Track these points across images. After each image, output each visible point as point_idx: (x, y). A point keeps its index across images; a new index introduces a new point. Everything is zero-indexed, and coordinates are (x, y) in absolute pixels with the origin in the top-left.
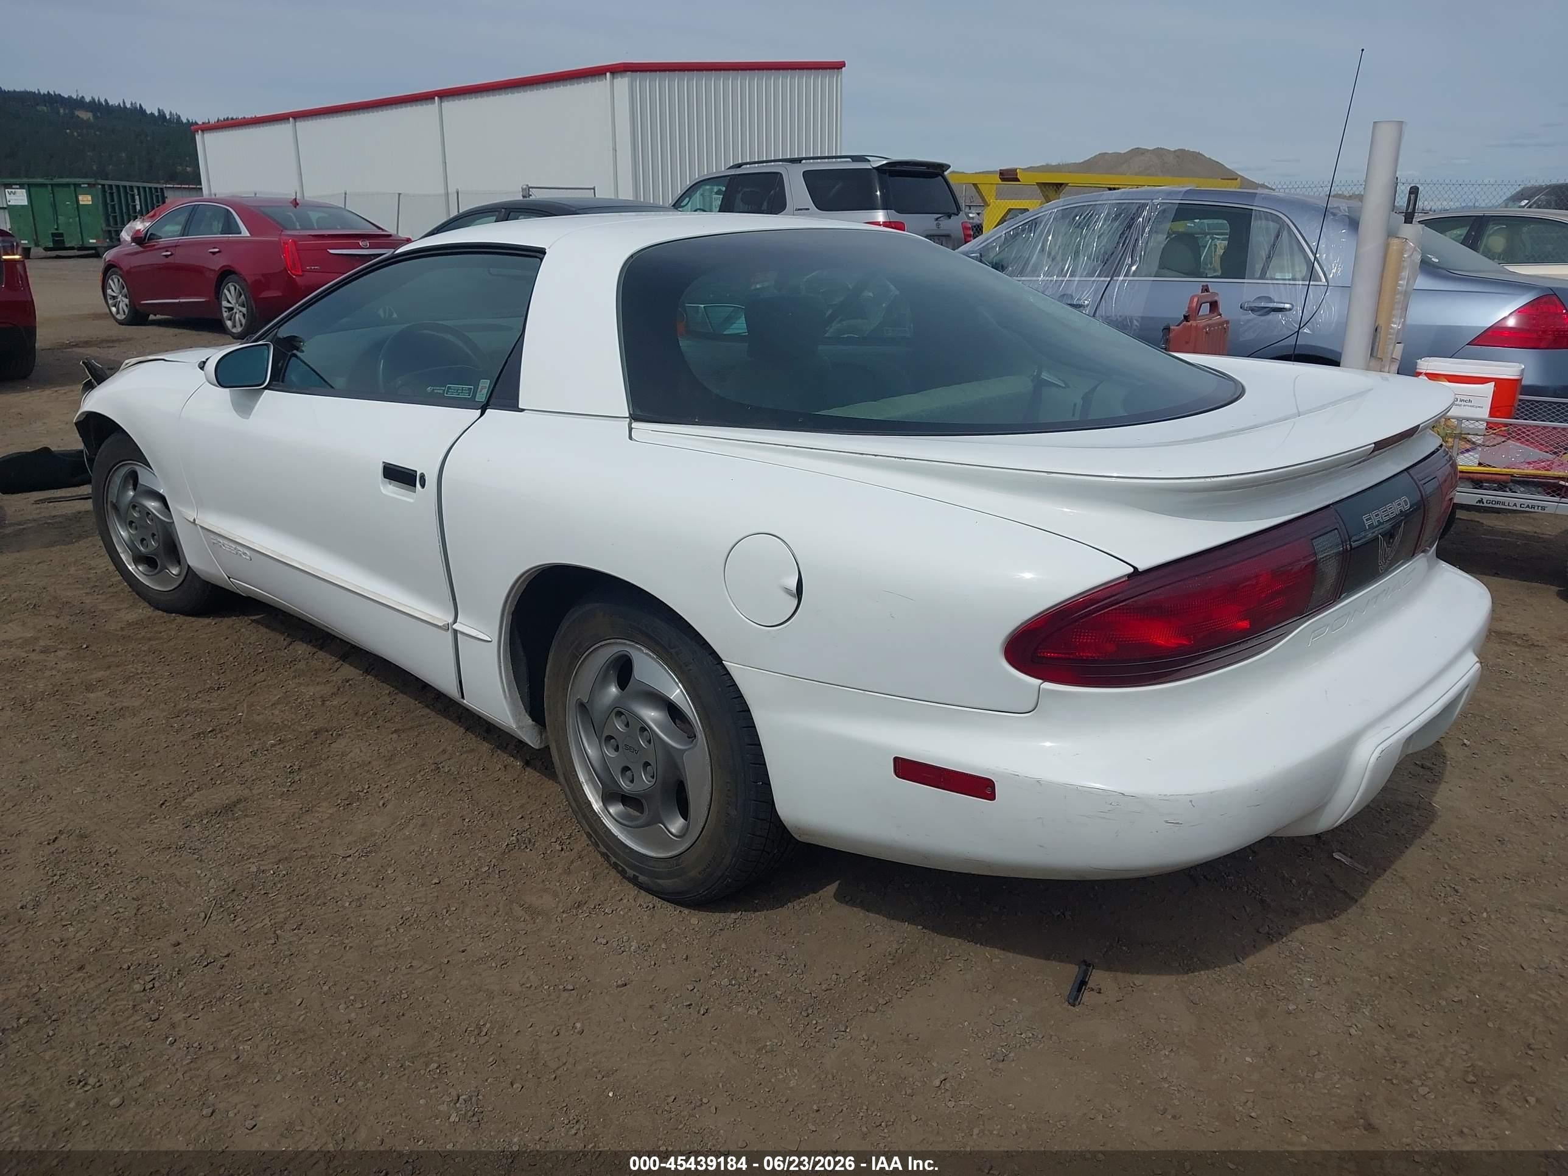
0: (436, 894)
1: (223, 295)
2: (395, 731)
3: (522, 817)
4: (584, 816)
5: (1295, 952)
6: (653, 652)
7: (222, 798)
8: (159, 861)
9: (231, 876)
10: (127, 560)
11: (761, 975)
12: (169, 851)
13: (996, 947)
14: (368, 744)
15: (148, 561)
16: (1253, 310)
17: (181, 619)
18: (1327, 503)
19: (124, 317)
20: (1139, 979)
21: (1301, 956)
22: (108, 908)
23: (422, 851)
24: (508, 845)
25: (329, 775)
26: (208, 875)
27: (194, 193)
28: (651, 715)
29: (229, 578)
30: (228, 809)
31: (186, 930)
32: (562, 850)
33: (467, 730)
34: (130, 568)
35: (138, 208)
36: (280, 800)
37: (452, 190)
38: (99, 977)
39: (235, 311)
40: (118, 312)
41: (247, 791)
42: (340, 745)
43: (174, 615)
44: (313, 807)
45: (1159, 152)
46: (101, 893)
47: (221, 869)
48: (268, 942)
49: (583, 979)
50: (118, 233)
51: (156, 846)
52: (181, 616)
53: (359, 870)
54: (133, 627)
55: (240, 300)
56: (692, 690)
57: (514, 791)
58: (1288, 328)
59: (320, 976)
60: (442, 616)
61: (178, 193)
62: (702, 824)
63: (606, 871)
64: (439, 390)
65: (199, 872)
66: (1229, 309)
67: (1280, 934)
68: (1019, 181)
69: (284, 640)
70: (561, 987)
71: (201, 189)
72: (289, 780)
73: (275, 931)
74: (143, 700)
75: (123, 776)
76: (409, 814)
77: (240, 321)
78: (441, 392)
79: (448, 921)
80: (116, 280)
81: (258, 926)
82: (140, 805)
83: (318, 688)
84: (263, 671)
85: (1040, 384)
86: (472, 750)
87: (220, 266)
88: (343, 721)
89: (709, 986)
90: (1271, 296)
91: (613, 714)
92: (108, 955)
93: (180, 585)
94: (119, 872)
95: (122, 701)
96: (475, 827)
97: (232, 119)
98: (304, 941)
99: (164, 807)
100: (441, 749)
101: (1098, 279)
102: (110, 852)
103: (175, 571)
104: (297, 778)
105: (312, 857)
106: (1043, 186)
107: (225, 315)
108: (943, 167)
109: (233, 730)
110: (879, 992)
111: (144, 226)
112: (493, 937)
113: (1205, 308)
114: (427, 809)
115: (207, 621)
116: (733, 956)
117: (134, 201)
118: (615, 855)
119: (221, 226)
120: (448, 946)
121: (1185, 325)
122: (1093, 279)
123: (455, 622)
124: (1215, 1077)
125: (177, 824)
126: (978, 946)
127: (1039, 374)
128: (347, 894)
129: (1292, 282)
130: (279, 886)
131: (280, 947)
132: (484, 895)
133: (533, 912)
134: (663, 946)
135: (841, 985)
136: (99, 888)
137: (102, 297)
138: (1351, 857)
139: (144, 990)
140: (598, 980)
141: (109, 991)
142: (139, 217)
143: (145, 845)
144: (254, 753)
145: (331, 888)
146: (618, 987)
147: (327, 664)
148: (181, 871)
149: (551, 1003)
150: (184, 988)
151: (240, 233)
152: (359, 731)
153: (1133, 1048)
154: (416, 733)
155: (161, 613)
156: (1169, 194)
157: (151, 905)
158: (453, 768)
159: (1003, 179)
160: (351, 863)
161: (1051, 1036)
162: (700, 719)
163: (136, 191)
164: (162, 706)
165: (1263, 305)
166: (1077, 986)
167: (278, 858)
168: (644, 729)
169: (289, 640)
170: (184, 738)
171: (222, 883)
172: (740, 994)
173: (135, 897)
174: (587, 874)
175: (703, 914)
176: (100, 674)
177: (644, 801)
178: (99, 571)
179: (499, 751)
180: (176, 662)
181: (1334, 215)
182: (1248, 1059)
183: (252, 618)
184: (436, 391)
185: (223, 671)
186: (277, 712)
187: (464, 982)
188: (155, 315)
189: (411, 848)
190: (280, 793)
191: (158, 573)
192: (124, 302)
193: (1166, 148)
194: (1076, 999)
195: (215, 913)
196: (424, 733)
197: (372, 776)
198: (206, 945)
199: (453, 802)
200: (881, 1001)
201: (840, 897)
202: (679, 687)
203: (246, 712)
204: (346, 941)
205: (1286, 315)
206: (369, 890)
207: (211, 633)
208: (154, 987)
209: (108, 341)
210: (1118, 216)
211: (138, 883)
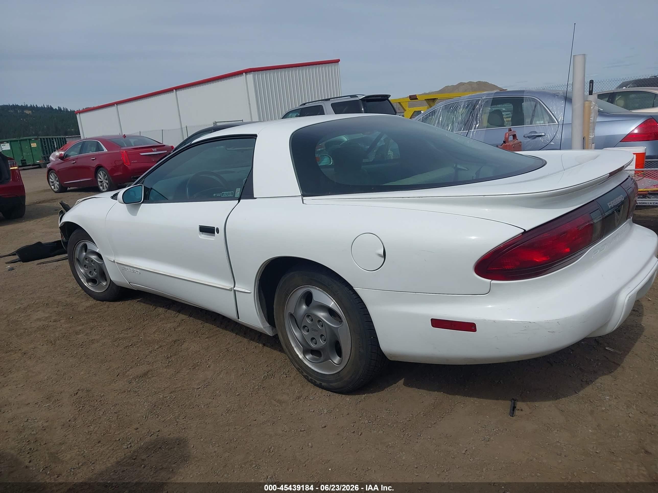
0: (238, 399)
1: (98, 177)
2: (207, 338)
3: (267, 366)
4: (296, 361)
5: (599, 387)
6: (321, 289)
7: (142, 371)
8: (122, 397)
9: (153, 400)
10: (84, 281)
11: (381, 418)
12: (125, 393)
13: (475, 397)
14: (197, 344)
15: (93, 281)
16: (529, 137)
17: (108, 303)
18: (593, 199)
19: (57, 190)
20: (537, 404)
21: (602, 389)
22: (105, 417)
23: (229, 383)
24: (264, 377)
25: (184, 357)
26: (143, 401)
27: (77, 138)
28: (322, 315)
29: (129, 283)
30: (146, 374)
31: (139, 423)
32: (287, 377)
33: (236, 334)
34: (85, 285)
35: (56, 146)
36: (165, 369)
37: (184, 126)
38: (108, 445)
39: (103, 182)
40: (55, 188)
41: (151, 367)
42: (185, 345)
43: (105, 302)
44: (180, 371)
45: (470, 83)
46: (101, 412)
47: (148, 398)
48: (174, 424)
49: (307, 426)
50: (48, 157)
51: (119, 392)
52: (108, 302)
53: (205, 393)
54: (89, 308)
55: (105, 178)
56: (339, 301)
57: (261, 356)
58: (545, 143)
59: (199, 435)
60: (228, 285)
61: (71, 139)
62: (348, 358)
63: (307, 383)
64: (219, 195)
65: (139, 400)
66: (520, 138)
67: (591, 381)
68: (418, 99)
69: (153, 307)
70: (299, 430)
71: (80, 136)
72: (167, 361)
73: (176, 420)
74: (100, 336)
75: (99, 366)
76: (220, 369)
77: (106, 186)
78: (220, 195)
79: (246, 409)
80: (53, 175)
81: (168, 418)
82: (108, 377)
83: (171, 324)
84: (147, 320)
85: (457, 170)
86: (241, 342)
87: (96, 165)
88: (184, 336)
89: (360, 424)
90: (536, 131)
91: (306, 316)
92: (109, 436)
93: (107, 289)
94: (106, 403)
95: (91, 337)
96: (248, 371)
97: (89, 108)
98: (188, 422)
99: (119, 376)
100: (227, 343)
101: (463, 132)
102: (101, 396)
103: (104, 284)
104: (171, 360)
105: (184, 390)
106: (428, 100)
107: (99, 184)
108: (388, 96)
109: (140, 344)
110: (431, 419)
111: (59, 153)
112: (266, 414)
113: (511, 138)
114: (227, 366)
115: (119, 303)
116: (367, 412)
117: (54, 144)
118: (311, 376)
119: (95, 148)
120: (249, 419)
121: (504, 145)
122: (461, 132)
123: (234, 287)
124: (578, 439)
125: (125, 383)
126: (468, 397)
127: (456, 166)
128: (202, 403)
129: (544, 124)
130: (173, 402)
131: (179, 426)
132: (259, 397)
133: (280, 402)
134: (338, 410)
135: (414, 418)
136: (100, 410)
137: (48, 182)
138: (613, 348)
139: (127, 448)
140: (314, 426)
141: (113, 450)
142: (56, 150)
143: (114, 392)
144: (151, 352)
145: (195, 401)
146: (322, 428)
147: (173, 315)
148: (132, 400)
149: (297, 436)
150: (144, 445)
151: (103, 151)
152: (192, 339)
153: (541, 431)
154: (216, 338)
155: (99, 302)
156: (488, 95)
157: (122, 414)
158: (234, 350)
159: (411, 99)
160: (201, 391)
161: (506, 429)
162: (344, 314)
163: (54, 140)
164: (108, 337)
165: (533, 135)
166: (512, 408)
167: (170, 391)
168: (320, 321)
169: (154, 307)
170: (120, 349)
171: (150, 403)
172: (374, 426)
173: (115, 412)
174: (299, 385)
175: (351, 396)
176: (80, 328)
177: (321, 351)
178: (70, 288)
179: (251, 341)
180: (110, 320)
181: (557, 96)
182: (590, 431)
183: (138, 300)
184: (217, 195)
185: (130, 321)
186: (156, 335)
187: (258, 432)
188: (70, 188)
189: (224, 382)
190: (165, 367)
191: (97, 285)
192: (57, 184)
193: (472, 81)
194: (513, 413)
195: (149, 415)
196: (219, 337)
197: (201, 356)
198: (149, 428)
199: (237, 362)
200: (433, 423)
201: (406, 384)
202: (333, 301)
203: (143, 336)
204: (206, 421)
205: (543, 138)
206: (210, 400)
207: (122, 307)
208: (131, 446)
209: (52, 200)
210: (468, 105)
211: (115, 407)
